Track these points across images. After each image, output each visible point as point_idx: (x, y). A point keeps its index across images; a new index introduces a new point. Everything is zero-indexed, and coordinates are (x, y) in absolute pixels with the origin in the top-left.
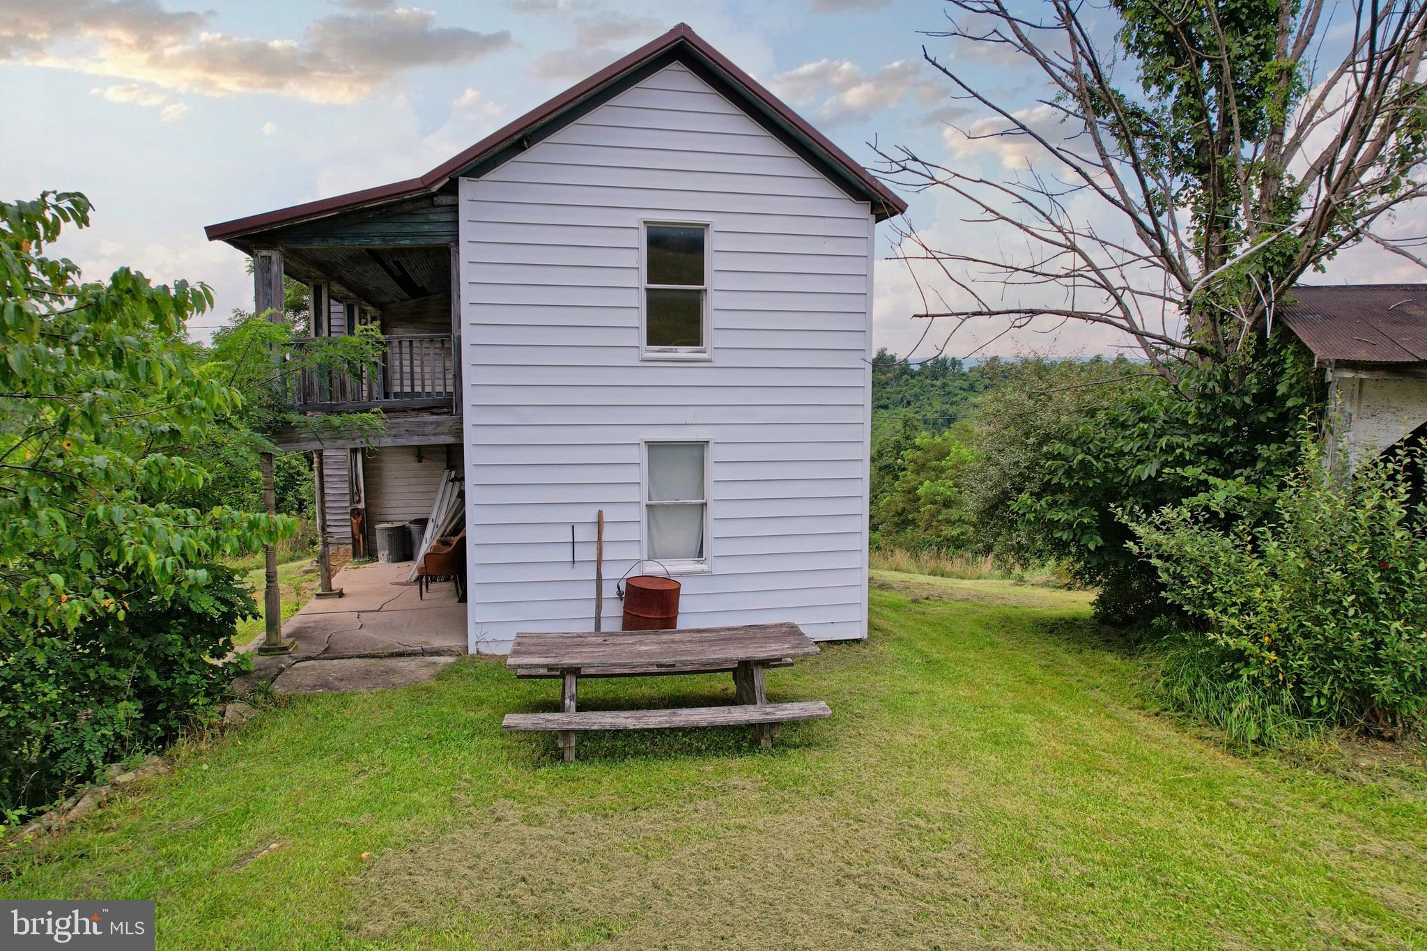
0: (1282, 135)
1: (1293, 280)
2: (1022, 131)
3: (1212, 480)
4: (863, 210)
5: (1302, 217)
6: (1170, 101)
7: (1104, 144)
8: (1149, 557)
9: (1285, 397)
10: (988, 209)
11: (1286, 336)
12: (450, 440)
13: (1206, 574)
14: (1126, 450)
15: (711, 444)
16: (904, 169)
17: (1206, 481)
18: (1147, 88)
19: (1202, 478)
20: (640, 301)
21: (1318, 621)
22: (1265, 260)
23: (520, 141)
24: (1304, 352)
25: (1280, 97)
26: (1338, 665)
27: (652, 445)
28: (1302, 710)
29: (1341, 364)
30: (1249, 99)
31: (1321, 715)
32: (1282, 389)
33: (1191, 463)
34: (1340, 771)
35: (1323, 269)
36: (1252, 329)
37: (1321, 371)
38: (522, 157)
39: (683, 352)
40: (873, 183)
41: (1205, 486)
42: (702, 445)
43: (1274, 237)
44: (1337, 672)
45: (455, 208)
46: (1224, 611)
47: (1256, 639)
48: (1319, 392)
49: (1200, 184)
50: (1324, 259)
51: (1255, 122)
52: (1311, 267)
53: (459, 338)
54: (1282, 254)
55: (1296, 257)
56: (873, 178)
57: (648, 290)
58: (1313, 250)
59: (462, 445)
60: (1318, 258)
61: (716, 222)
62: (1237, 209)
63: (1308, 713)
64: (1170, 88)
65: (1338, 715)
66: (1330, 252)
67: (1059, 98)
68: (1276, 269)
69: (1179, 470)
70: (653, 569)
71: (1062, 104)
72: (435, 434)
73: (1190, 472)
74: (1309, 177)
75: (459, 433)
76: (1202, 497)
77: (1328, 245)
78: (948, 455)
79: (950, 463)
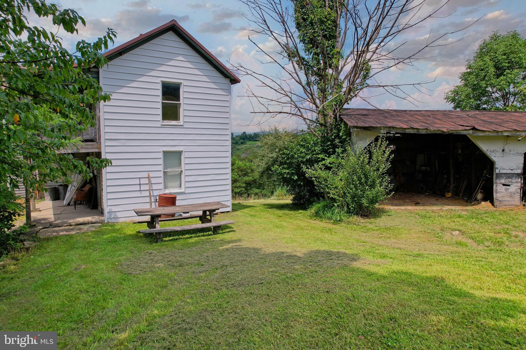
0: (338, 68)
1: (342, 106)
2: (275, 62)
3: (325, 158)
4: (227, 81)
5: (344, 90)
6: (311, 56)
7: (295, 67)
8: (311, 178)
9: (342, 136)
10: (263, 83)
11: (342, 120)
12: (97, 150)
13: (326, 180)
14: (303, 151)
15: (183, 152)
16: (239, 69)
17: (324, 158)
18: (305, 52)
19: (323, 157)
20: (160, 106)
21: (351, 189)
22: (336, 101)
23: (121, 52)
24: (346, 124)
25: (337, 58)
26: (356, 199)
27: (165, 152)
28: (349, 212)
29: (354, 127)
30: (330, 58)
31: (352, 212)
32: (341, 134)
33: (320, 154)
34: (357, 224)
35: (348, 104)
36: (334, 118)
37: (350, 129)
38: (121, 57)
39: (174, 123)
40: (231, 73)
41: (323, 159)
42: (180, 153)
43: (337, 95)
44: (356, 201)
45: (98, 73)
46: (331, 190)
47: (338, 195)
48: (349, 134)
49: (319, 79)
50: (349, 101)
51: (332, 64)
52: (346, 103)
53: (100, 116)
54: (340, 99)
55: (343, 100)
56: (231, 72)
57: (162, 103)
58: (347, 99)
59: (101, 152)
60: (348, 101)
61: (184, 83)
62: (328, 87)
63: (350, 213)
64: (311, 53)
65: (356, 212)
66: (351, 99)
67: (281, 52)
68: (338, 103)
69: (317, 156)
70: (167, 191)
71: (282, 54)
72: (91, 149)
73: (320, 156)
74: (345, 79)
75: (100, 148)
76: (323, 162)
77: (350, 98)
78: (234, 164)
79: (236, 167)
